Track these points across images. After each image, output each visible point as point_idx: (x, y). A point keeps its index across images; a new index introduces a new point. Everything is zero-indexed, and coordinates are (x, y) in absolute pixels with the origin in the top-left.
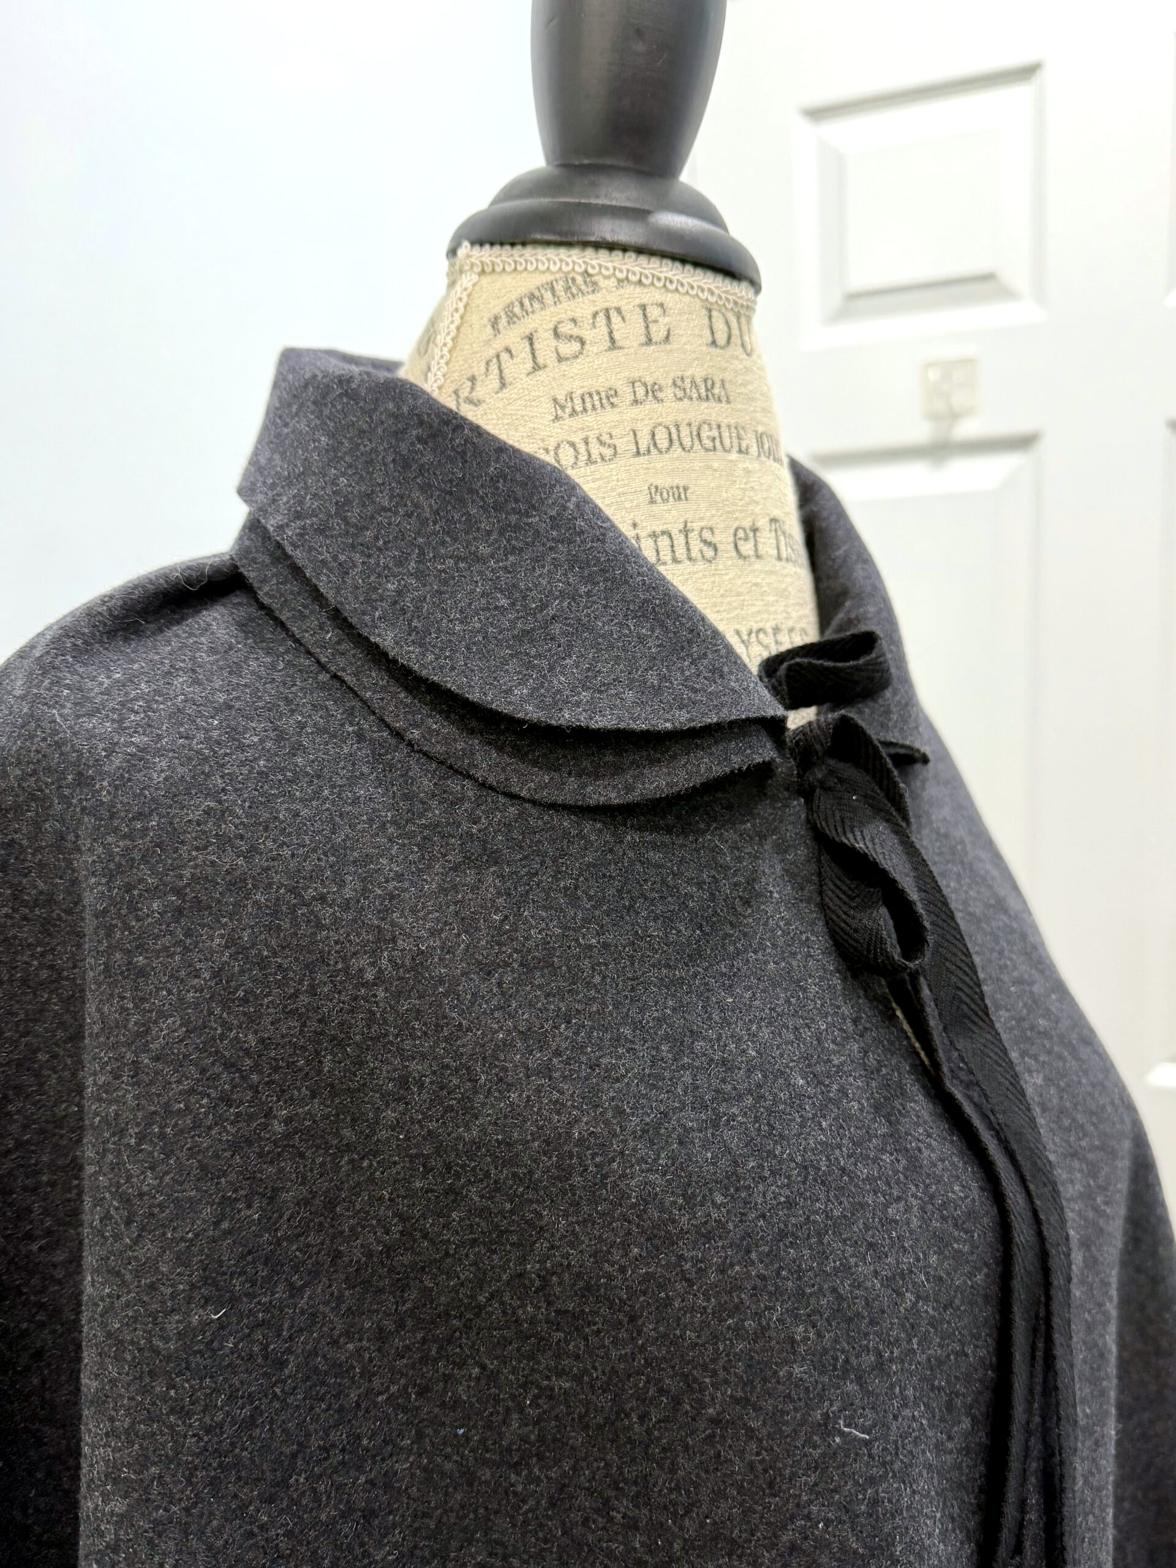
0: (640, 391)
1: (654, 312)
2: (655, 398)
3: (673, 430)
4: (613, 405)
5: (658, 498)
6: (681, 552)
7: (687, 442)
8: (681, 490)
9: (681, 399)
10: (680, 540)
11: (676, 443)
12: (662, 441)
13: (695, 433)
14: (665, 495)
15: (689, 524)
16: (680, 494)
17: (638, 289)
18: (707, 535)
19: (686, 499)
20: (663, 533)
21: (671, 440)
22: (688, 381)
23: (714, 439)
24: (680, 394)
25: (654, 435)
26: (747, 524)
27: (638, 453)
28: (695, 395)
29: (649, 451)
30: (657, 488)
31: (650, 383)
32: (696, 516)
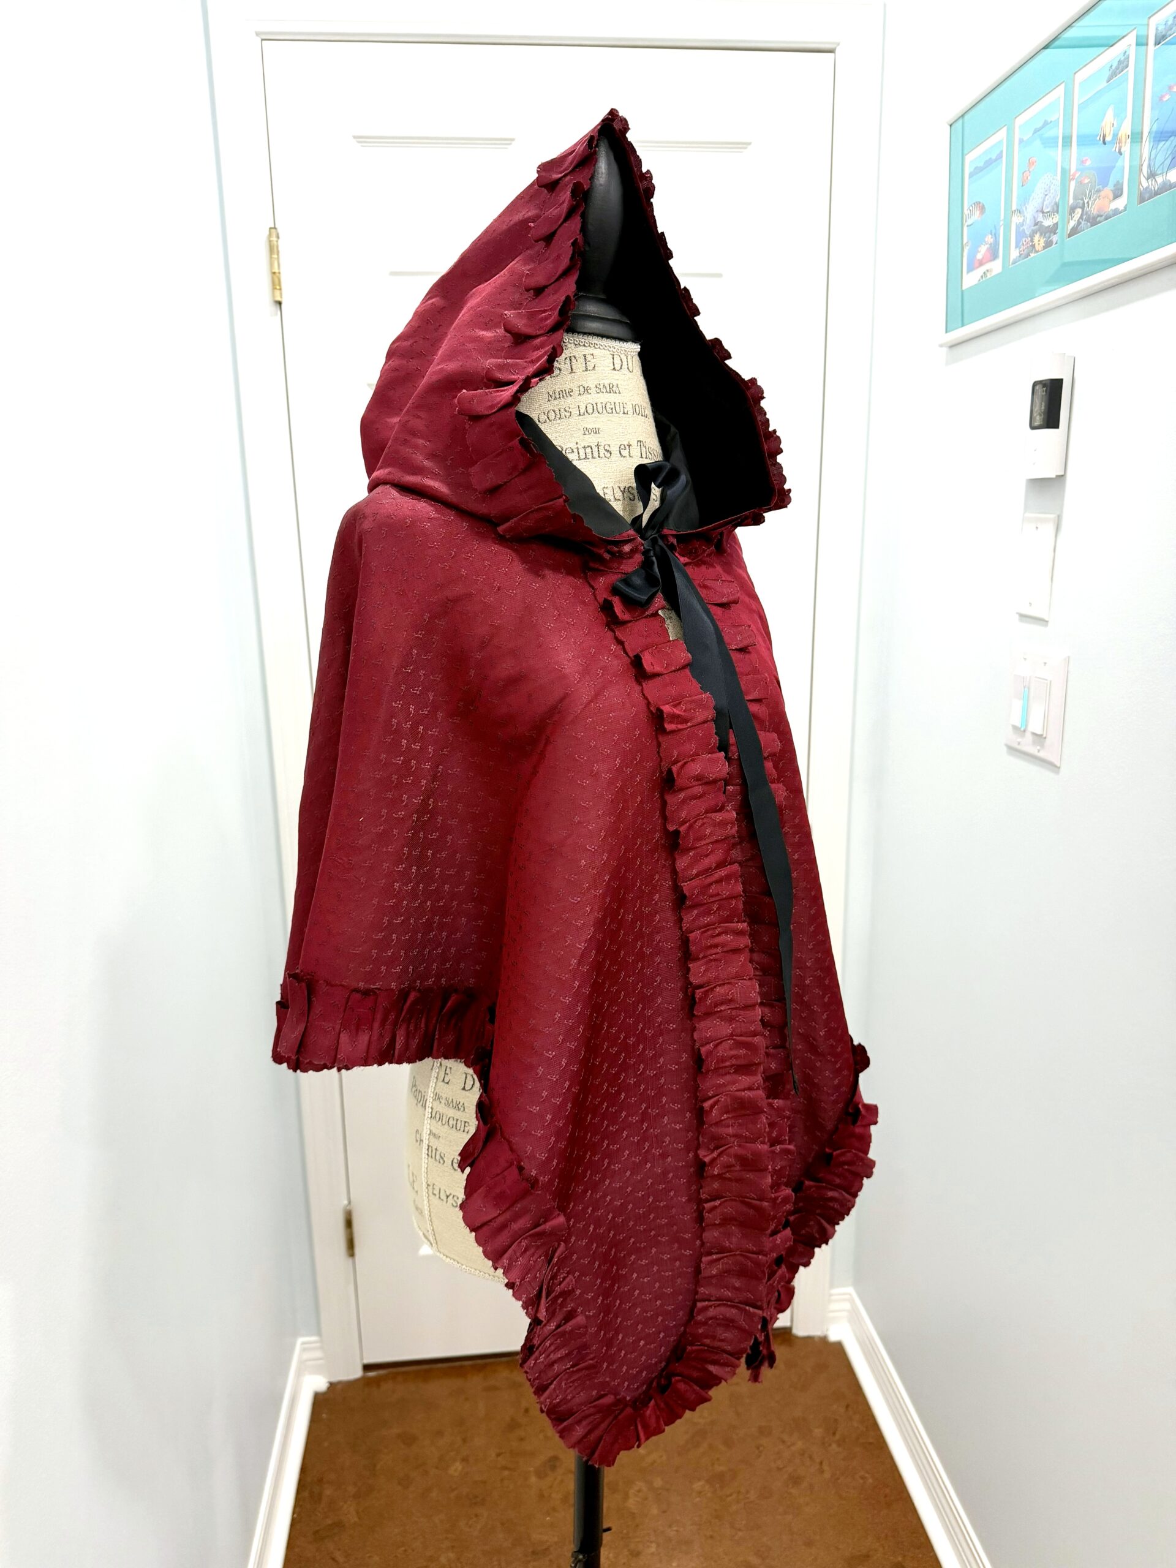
0: (582, 390)
1: (589, 358)
2: (588, 392)
3: (595, 405)
4: (571, 396)
5: (587, 433)
6: (596, 454)
7: (599, 410)
9: (598, 393)
10: (595, 449)
11: (595, 410)
12: (590, 410)
13: (604, 406)
14: (590, 432)
15: (599, 444)
16: (596, 431)
17: (583, 348)
18: (607, 447)
19: (599, 433)
20: (588, 446)
21: (593, 409)
22: (602, 385)
23: (612, 409)
24: (599, 391)
25: (586, 407)
26: (626, 443)
27: (579, 415)
28: (605, 391)
29: (584, 414)
30: (587, 428)
31: (585, 387)
32: (602, 439)
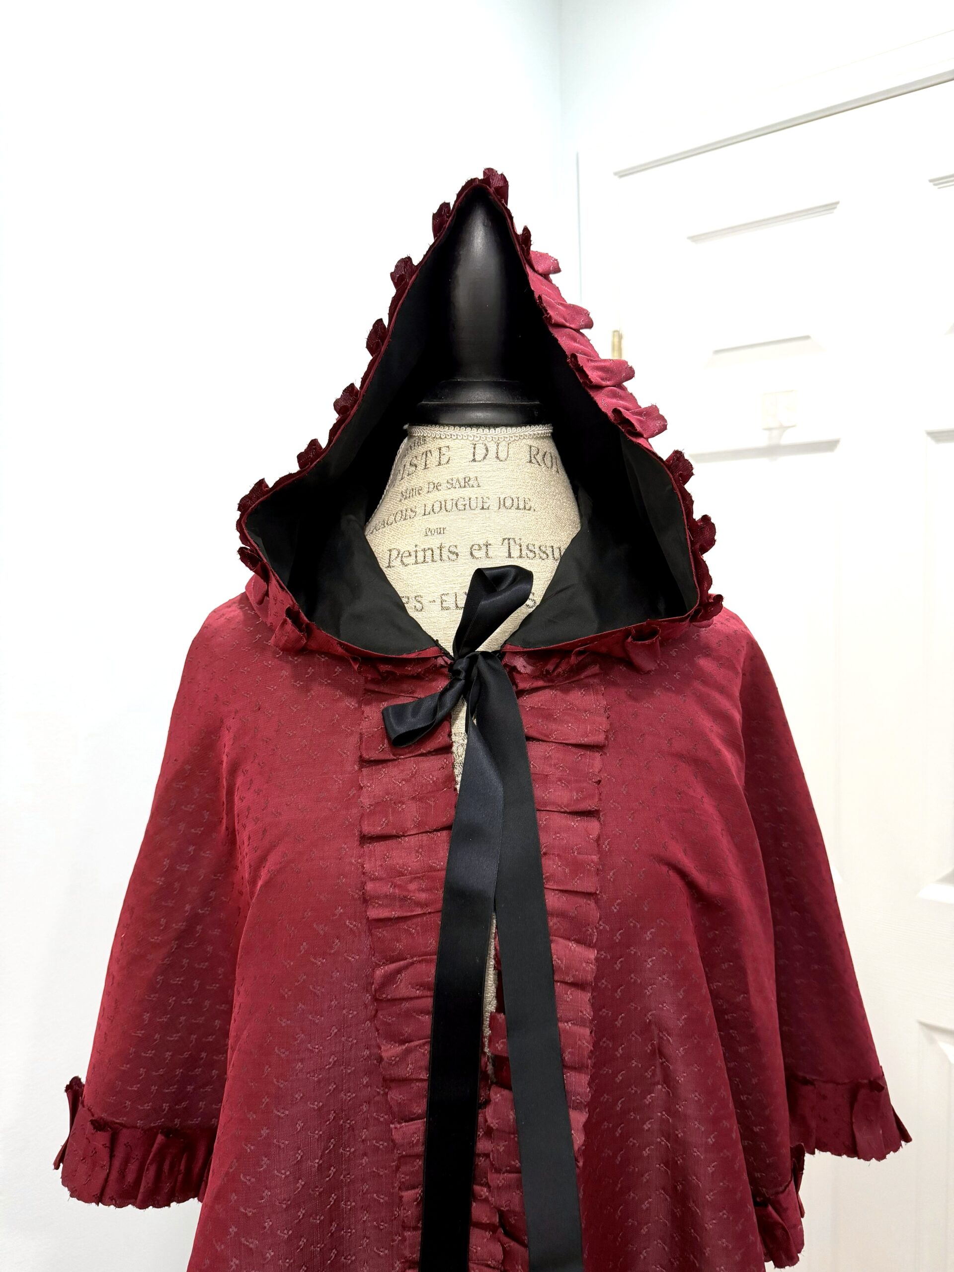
0: (432, 486)
1: (444, 450)
2: (437, 489)
3: (443, 503)
4: (419, 494)
5: (429, 534)
6: (437, 557)
7: (449, 507)
8: (442, 530)
9: (450, 488)
10: (437, 552)
11: (444, 508)
12: (437, 509)
13: (455, 503)
14: (433, 532)
15: (443, 544)
17: (440, 441)
18: (452, 549)
19: (444, 533)
20: (429, 549)
21: (441, 508)
22: (455, 480)
23: (465, 505)
24: (450, 486)
25: (433, 506)
26: (481, 542)
27: (425, 514)
28: (457, 486)
29: (429, 513)
30: (429, 529)
31: (436, 483)
32: (447, 541)
